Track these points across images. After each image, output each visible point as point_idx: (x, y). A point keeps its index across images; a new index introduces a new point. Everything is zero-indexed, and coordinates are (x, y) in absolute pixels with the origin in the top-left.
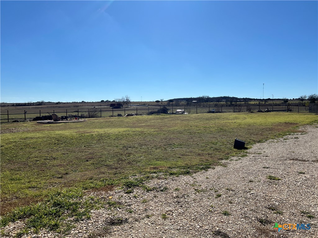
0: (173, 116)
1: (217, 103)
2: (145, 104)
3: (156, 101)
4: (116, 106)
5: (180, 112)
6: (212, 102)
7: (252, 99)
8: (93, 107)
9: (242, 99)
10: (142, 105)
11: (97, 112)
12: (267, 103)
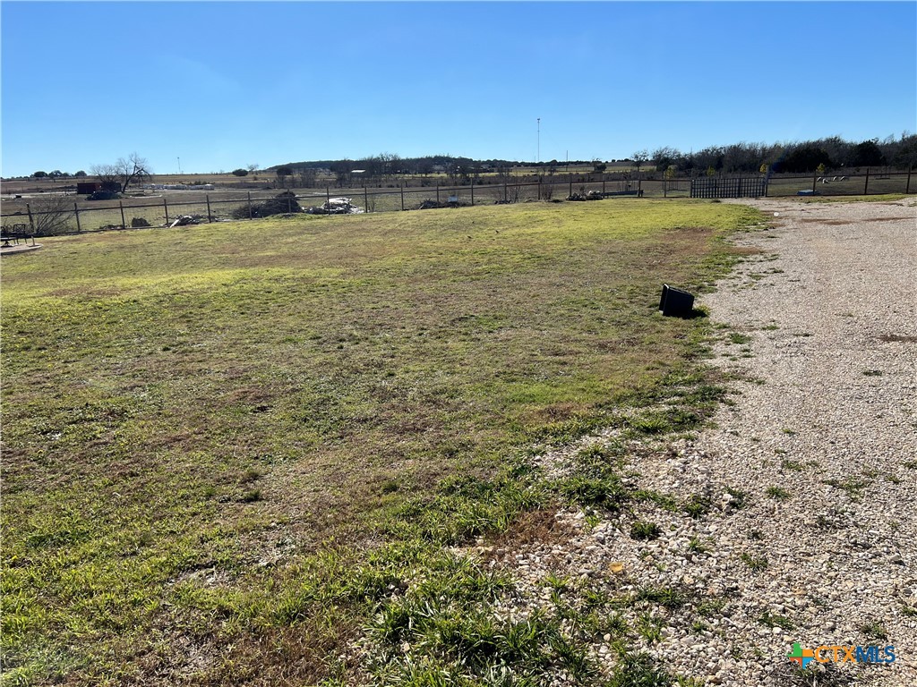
0: (342, 220)
1: (424, 175)
2: (199, 184)
3: (234, 173)
4: (101, 189)
5: (340, 205)
6: (406, 172)
7: (509, 162)
8: (13, 196)
9: (484, 163)
10: (191, 184)
11: (65, 216)
12: (555, 174)
